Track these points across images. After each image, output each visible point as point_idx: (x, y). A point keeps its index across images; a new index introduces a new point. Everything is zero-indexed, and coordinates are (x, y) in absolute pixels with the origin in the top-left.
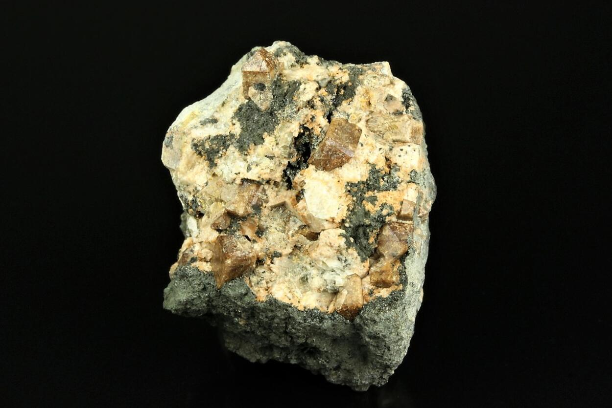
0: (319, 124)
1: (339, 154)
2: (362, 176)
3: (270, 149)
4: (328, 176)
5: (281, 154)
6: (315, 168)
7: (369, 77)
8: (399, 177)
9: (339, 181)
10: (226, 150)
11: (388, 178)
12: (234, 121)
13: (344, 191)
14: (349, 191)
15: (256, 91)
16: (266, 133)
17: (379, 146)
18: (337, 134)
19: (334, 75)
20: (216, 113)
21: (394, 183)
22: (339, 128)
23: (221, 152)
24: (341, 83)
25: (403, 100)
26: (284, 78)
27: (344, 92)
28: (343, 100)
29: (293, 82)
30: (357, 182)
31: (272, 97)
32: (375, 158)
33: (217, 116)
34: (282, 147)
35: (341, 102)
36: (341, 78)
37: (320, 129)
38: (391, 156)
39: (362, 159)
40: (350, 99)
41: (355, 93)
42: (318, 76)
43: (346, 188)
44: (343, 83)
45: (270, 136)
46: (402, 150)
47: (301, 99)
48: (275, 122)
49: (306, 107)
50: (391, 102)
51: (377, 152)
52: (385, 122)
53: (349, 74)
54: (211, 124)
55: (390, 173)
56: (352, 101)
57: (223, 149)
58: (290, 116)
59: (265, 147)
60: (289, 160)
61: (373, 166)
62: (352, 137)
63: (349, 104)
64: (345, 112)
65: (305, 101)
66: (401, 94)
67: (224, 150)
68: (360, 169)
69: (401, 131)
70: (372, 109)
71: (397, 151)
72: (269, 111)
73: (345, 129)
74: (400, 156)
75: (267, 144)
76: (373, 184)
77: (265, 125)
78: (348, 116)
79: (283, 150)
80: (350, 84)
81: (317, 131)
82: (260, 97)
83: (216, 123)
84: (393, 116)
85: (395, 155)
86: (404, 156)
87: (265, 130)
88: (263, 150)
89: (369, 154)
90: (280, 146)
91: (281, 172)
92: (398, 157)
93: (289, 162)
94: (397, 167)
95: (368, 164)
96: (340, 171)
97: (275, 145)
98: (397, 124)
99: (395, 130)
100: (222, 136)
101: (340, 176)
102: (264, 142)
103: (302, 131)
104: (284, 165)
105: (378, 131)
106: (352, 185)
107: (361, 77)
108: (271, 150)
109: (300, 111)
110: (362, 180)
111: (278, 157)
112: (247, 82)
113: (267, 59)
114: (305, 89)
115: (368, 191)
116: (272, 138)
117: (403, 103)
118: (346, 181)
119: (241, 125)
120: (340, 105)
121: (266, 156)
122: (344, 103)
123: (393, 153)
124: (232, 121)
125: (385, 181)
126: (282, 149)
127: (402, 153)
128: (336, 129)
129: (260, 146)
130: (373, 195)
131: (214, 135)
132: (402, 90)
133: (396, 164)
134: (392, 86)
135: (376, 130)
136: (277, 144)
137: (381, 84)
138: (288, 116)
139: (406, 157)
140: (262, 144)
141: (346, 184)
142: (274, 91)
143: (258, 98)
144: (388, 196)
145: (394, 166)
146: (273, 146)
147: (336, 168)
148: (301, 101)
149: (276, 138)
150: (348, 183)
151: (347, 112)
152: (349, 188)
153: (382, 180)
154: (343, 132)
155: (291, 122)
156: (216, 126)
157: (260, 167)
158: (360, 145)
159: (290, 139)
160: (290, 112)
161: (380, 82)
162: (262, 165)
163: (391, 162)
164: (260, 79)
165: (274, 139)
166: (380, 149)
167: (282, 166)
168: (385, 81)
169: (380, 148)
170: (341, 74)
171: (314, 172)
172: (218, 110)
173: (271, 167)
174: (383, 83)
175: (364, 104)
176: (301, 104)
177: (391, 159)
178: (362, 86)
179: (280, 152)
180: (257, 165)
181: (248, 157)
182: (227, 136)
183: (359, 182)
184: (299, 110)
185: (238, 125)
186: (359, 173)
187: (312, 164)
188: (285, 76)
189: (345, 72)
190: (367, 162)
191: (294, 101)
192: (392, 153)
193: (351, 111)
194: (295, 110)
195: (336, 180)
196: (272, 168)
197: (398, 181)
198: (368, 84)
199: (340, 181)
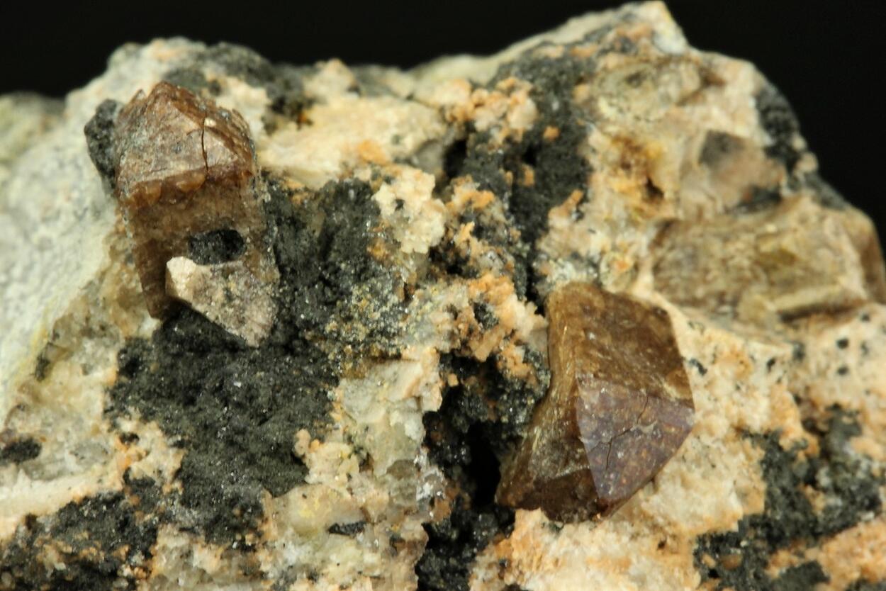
0: (513, 332)
1: (640, 432)
2: (743, 496)
3: (340, 494)
4: (612, 536)
5: (391, 504)
6: (547, 521)
7: (610, 86)
8: (869, 458)
9: (662, 545)
10: (148, 555)
11: (830, 474)
12: (127, 426)
13: (696, 578)
14: (713, 574)
15: (205, 269)
16: (303, 435)
17: (759, 350)
18: (602, 350)
19: (470, 116)
20: (20, 413)
21: (864, 486)
22: (595, 325)
23: (127, 571)
24: (508, 140)
25: (766, 140)
26: (294, 184)
27: (537, 176)
28: (548, 207)
29: (333, 190)
30: (735, 527)
31: (277, 275)
32: (764, 404)
33: (25, 427)
34: (390, 471)
35: (545, 218)
36: (504, 116)
37: (519, 353)
38: (809, 382)
39: (721, 425)
40: (577, 195)
41: (584, 163)
42: (397, 140)
43: (698, 564)
44: (519, 138)
45: (322, 440)
46: (843, 344)
47: (407, 248)
48: (319, 375)
49: (431, 277)
50: (727, 163)
51: (761, 380)
52: (731, 249)
53: (532, 93)
54: (12, 466)
55: (826, 454)
56: (584, 200)
57: (130, 554)
58: (383, 332)
59: (318, 492)
60: (422, 521)
61: (770, 439)
62: (650, 346)
63: (581, 216)
64: (575, 256)
65: (424, 250)
66: (753, 118)
67: (138, 558)
68: (727, 467)
69: (816, 265)
70: (668, 212)
71: (827, 353)
72: (280, 337)
73: (614, 323)
74: (843, 371)
75: (324, 478)
76: (786, 518)
77: (280, 400)
78: (596, 266)
79: (396, 484)
80: (550, 132)
81: (514, 364)
82: (227, 290)
83: (35, 455)
84: (746, 220)
85: (822, 373)
86: (861, 364)
87: (293, 423)
88: (317, 505)
89: (737, 396)
90: (380, 470)
91: (411, 579)
92: (839, 378)
93: (427, 527)
94: (846, 420)
95: (748, 442)
96: (656, 499)
97: (355, 472)
98: (788, 243)
99: (786, 272)
100: (95, 502)
101: (660, 521)
102: (305, 471)
103: (453, 381)
104: (413, 545)
105: (709, 295)
106: (717, 542)
107: (582, 92)
108: (347, 496)
109: (416, 301)
110: (750, 511)
111: (382, 518)
112: (152, 243)
113: (209, 122)
114: (400, 204)
115: (773, 551)
116: (334, 448)
117: (771, 152)
118: (693, 537)
119: (168, 432)
120: (546, 230)
121: (334, 530)
122: (558, 219)
123: (813, 366)
124: (114, 426)
125: (825, 490)
126: (389, 478)
127: (851, 357)
128: (586, 330)
129: (295, 494)
130: (797, 561)
131: (54, 509)
132: (751, 103)
133: (836, 407)
134: (711, 95)
135: (700, 292)
136: (366, 464)
137: (666, 99)
138: (371, 335)
139: (870, 366)
140: (304, 482)
141: (696, 546)
142: (280, 246)
143: (219, 295)
144: (858, 550)
145: (831, 422)
146: (349, 477)
147: (635, 492)
148: (405, 256)
149: (350, 440)
150: (701, 540)
151: (583, 252)
152: (710, 561)
153: (809, 490)
154: (616, 338)
155: (398, 357)
156: (39, 467)
157: (332, 581)
158: (695, 370)
159: (414, 429)
160: (377, 315)
161: (662, 90)
162: (331, 569)
163: (814, 405)
164: (213, 210)
165: (347, 449)
166: (771, 363)
167: (402, 553)
168: (680, 83)
169: (767, 359)
170: (495, 102)
171: (547, 537)
172: (25, 398)
173: (372, 567)
174: (674, 91)
175: (637, 198)
176: (408, 271)
177: (813, 394)
178: (601, 129)
179: (385, 497)
180: (313, 577)
181: (262, 555)
182: (118, 498)
183: (741, 523)
184: (407, 298)
185: (151, 434)
186: (729, 484)
187: (529, 504)
188: (287, 173)
189: (510, 91)
190: (742, 431)
191: (381, 262)
192: (806, 369)
193: (596, 243)
194: (394, 299)
195: (649, 543)
196: (377, 573)
197: (872, 476)
198: (621, 111)
199: (669, 541)
